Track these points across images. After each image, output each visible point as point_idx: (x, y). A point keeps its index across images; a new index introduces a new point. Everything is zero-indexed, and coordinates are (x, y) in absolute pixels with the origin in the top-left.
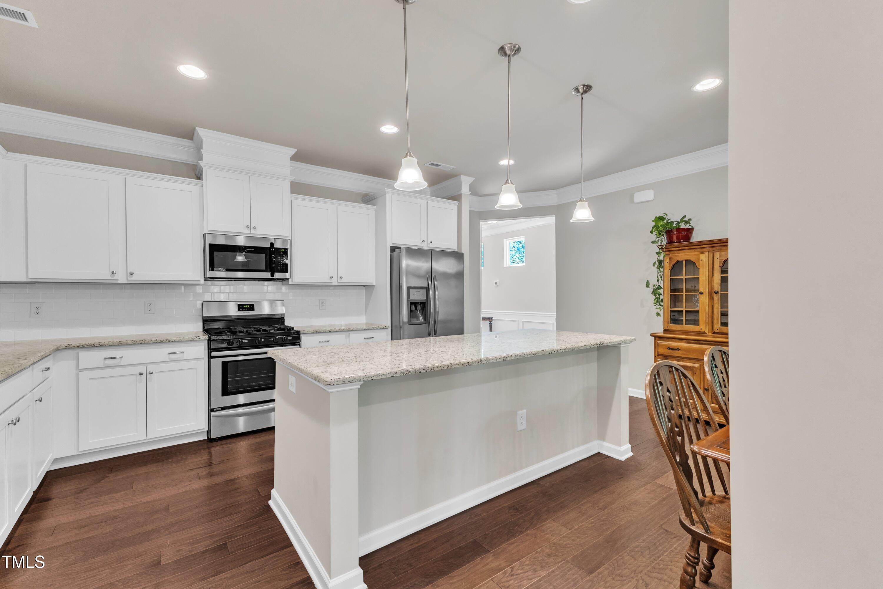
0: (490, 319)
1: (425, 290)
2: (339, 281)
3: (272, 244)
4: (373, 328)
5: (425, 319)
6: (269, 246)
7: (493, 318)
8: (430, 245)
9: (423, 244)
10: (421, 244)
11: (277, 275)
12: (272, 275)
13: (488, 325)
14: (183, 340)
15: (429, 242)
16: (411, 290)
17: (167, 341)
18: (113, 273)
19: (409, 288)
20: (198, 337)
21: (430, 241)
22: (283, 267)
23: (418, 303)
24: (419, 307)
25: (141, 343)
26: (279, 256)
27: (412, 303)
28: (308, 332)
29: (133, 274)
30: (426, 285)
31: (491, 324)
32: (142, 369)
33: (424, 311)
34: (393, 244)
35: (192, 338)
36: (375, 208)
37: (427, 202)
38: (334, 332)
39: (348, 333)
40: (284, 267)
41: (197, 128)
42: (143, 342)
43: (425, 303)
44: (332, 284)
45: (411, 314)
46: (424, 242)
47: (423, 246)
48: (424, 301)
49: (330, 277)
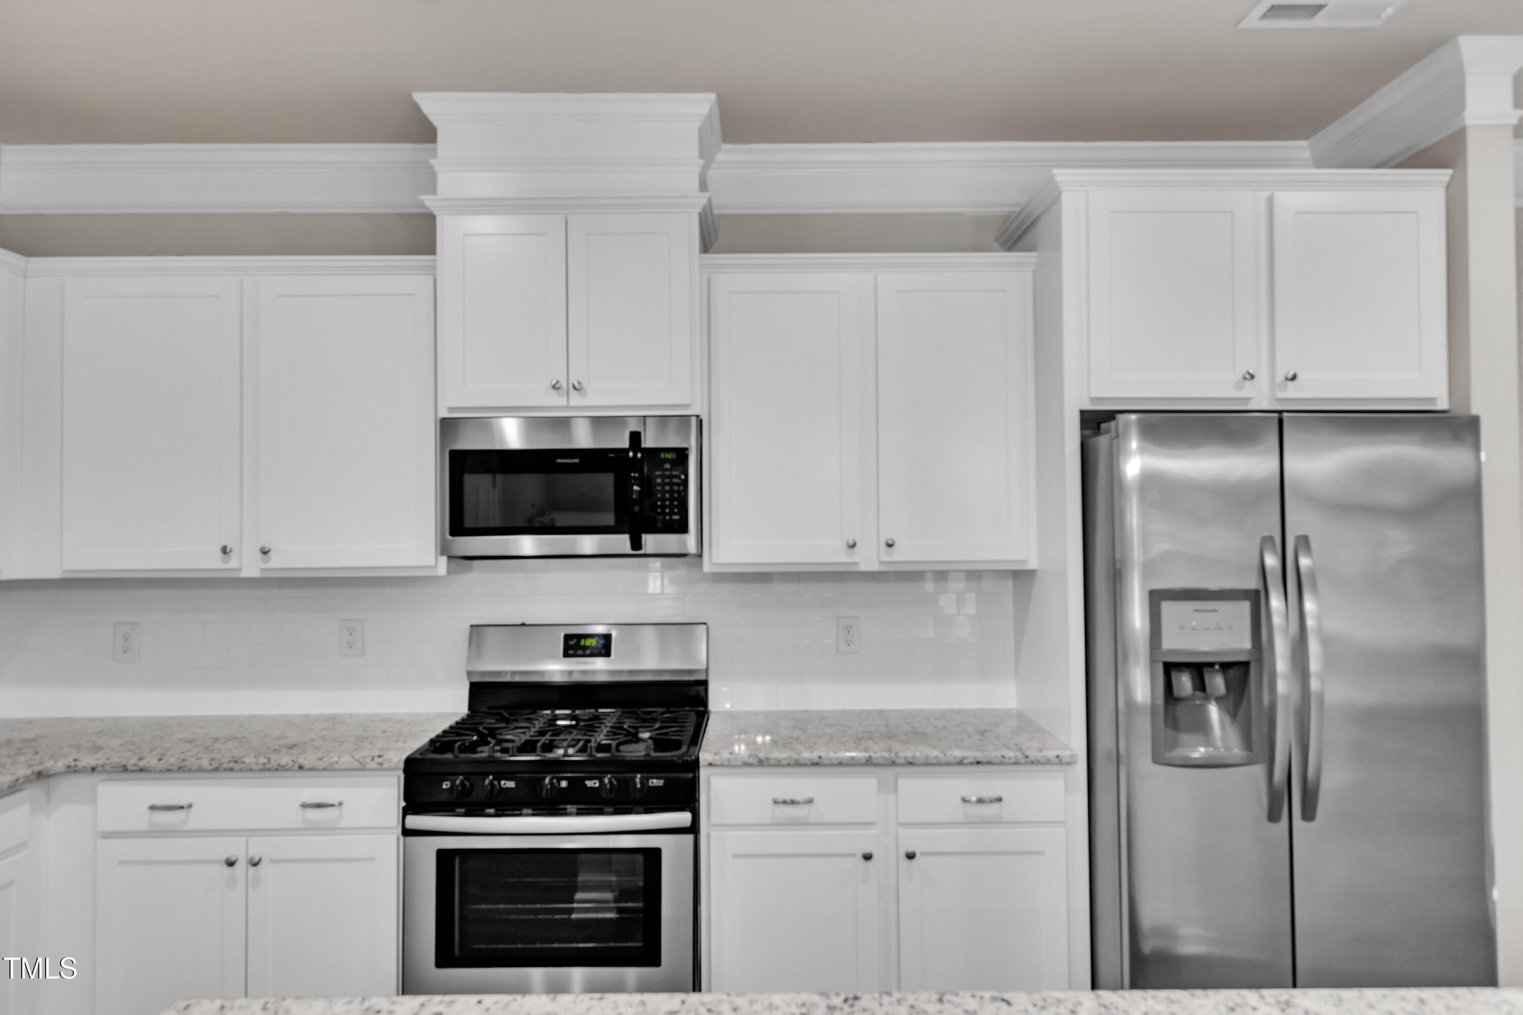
1: (1245, 607)
2: (884, 558)
3: (635, 437)
4: (998, 761)
5: (1247, 742)
6: (626, 445)
8: (1284, 388)
9: (1248, 390)
10: (1239, 387)
11: (651, 541)
12: (636, 544)
14: (336, 766)
15: (1280, 377)
16: (1167, 607)
17: (296, 767)
18: (224, 550)
19: (1156, 598)
20: (377, 760)
21: (1284, 369)
22: (672, 513)
23: (1211, 665)
24: (1217, 682)
25: (231, 770)
26: (659, 476)
27: (1171, 669)
28: (729, 760)
29: (269, 551)
30: (1252, 583)
32: (235, 848)
33: (1244, 704)
34: (1093, 400)
35: (362, 760)
36: (1034, 260)
37: (1270, 201)
38: (832, 765)
39: (890, 772)
40: (676, 514)
41: (418, 97)
42: (236, 767)
43: (1245, 665)
44: (854, 569)
45: (1180, 709)
46: (1252, 377)
47: (1248, 399)
48: (1243, 658)
49: (848, 542)
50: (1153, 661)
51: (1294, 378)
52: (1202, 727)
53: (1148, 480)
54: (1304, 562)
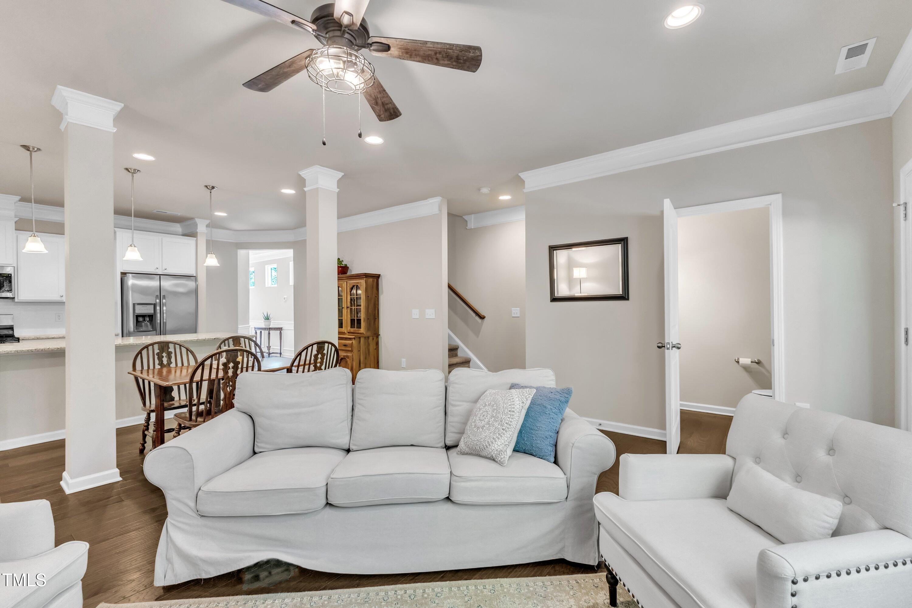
0: (280, 329)
1: (152, 306)
5: (153, 328)
7: (283, 328)
8: (164, 271)
10: (155, 270)
13: (279, 334)
15: (163, 269)
16: (137, 306)
19: (134, 305)
23: (146, 316)
24: (147, 319)
27: (137, 317)
30: (154, 303)
31: (281, 333)
33: (152, 321)
34: (123, 270)
37: (162, 239)
43: (152, 316)
44: (63, 301)
45: (138, 324)
46: (158, 268)
47: (157, 272)
48: (152, 314)
49: (60, 296)
50: (134, 315)
51: (166, 269)
52: (142, 326)
53: (133, 285)
54: (164, 301)
